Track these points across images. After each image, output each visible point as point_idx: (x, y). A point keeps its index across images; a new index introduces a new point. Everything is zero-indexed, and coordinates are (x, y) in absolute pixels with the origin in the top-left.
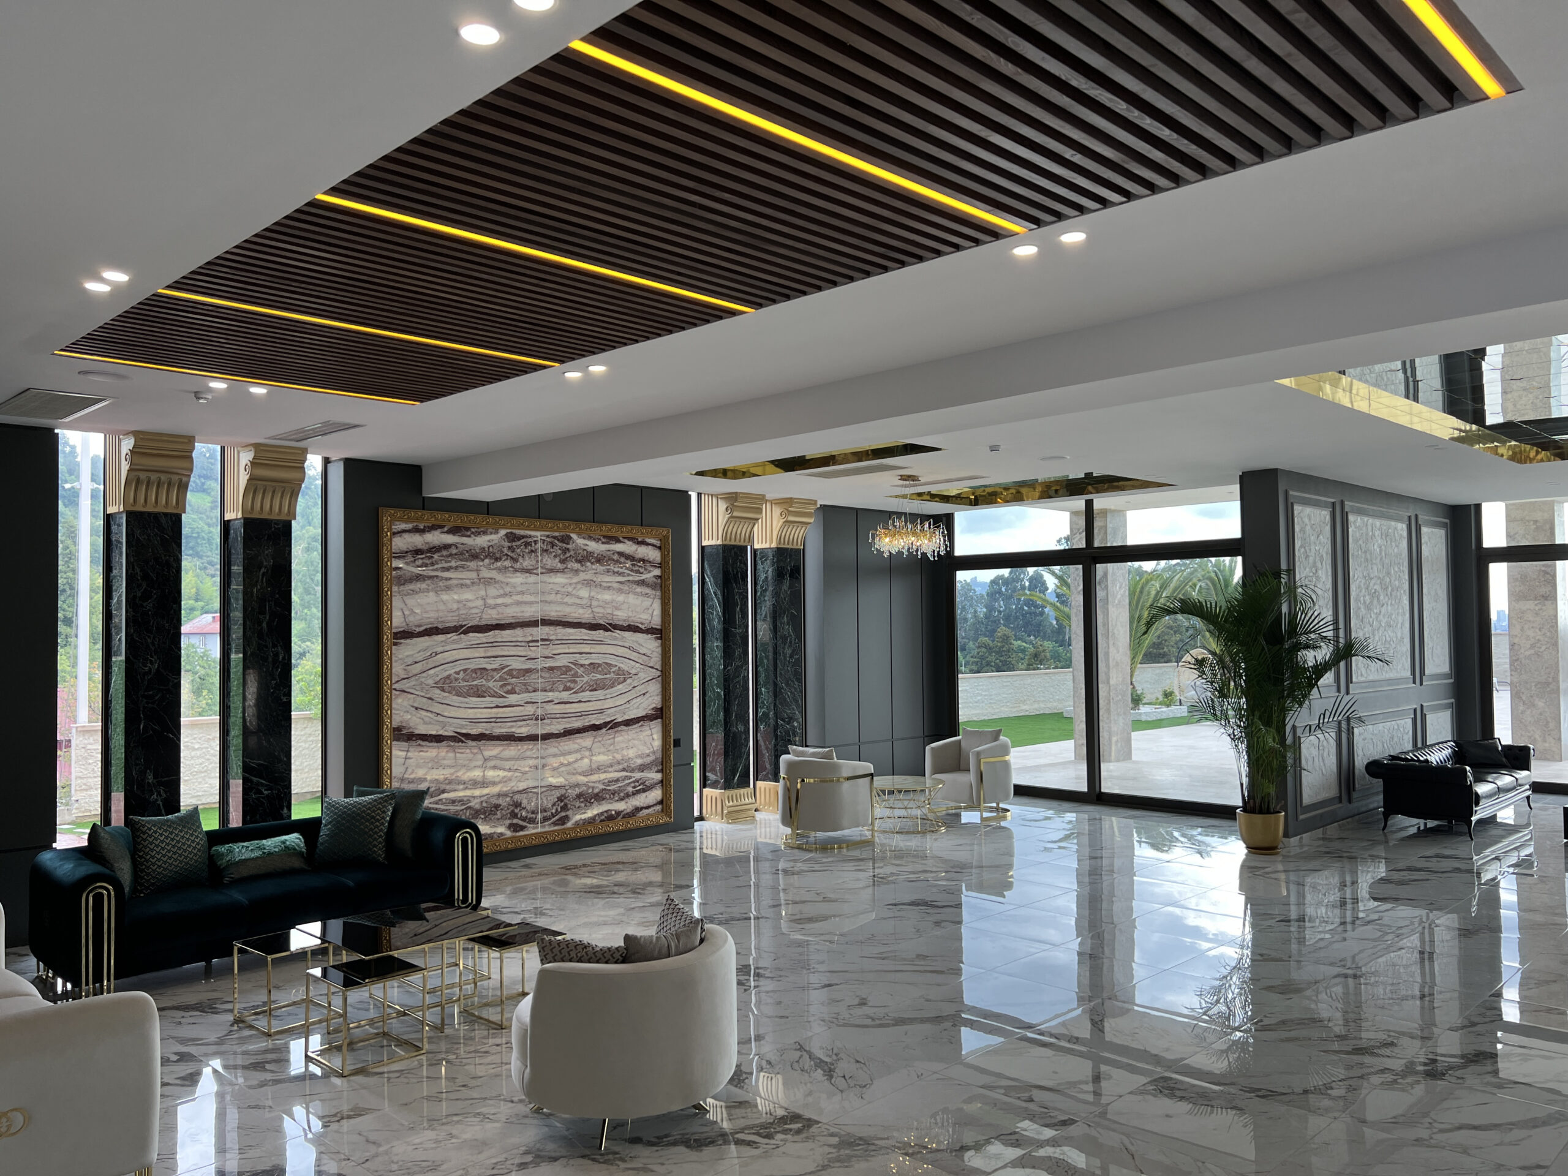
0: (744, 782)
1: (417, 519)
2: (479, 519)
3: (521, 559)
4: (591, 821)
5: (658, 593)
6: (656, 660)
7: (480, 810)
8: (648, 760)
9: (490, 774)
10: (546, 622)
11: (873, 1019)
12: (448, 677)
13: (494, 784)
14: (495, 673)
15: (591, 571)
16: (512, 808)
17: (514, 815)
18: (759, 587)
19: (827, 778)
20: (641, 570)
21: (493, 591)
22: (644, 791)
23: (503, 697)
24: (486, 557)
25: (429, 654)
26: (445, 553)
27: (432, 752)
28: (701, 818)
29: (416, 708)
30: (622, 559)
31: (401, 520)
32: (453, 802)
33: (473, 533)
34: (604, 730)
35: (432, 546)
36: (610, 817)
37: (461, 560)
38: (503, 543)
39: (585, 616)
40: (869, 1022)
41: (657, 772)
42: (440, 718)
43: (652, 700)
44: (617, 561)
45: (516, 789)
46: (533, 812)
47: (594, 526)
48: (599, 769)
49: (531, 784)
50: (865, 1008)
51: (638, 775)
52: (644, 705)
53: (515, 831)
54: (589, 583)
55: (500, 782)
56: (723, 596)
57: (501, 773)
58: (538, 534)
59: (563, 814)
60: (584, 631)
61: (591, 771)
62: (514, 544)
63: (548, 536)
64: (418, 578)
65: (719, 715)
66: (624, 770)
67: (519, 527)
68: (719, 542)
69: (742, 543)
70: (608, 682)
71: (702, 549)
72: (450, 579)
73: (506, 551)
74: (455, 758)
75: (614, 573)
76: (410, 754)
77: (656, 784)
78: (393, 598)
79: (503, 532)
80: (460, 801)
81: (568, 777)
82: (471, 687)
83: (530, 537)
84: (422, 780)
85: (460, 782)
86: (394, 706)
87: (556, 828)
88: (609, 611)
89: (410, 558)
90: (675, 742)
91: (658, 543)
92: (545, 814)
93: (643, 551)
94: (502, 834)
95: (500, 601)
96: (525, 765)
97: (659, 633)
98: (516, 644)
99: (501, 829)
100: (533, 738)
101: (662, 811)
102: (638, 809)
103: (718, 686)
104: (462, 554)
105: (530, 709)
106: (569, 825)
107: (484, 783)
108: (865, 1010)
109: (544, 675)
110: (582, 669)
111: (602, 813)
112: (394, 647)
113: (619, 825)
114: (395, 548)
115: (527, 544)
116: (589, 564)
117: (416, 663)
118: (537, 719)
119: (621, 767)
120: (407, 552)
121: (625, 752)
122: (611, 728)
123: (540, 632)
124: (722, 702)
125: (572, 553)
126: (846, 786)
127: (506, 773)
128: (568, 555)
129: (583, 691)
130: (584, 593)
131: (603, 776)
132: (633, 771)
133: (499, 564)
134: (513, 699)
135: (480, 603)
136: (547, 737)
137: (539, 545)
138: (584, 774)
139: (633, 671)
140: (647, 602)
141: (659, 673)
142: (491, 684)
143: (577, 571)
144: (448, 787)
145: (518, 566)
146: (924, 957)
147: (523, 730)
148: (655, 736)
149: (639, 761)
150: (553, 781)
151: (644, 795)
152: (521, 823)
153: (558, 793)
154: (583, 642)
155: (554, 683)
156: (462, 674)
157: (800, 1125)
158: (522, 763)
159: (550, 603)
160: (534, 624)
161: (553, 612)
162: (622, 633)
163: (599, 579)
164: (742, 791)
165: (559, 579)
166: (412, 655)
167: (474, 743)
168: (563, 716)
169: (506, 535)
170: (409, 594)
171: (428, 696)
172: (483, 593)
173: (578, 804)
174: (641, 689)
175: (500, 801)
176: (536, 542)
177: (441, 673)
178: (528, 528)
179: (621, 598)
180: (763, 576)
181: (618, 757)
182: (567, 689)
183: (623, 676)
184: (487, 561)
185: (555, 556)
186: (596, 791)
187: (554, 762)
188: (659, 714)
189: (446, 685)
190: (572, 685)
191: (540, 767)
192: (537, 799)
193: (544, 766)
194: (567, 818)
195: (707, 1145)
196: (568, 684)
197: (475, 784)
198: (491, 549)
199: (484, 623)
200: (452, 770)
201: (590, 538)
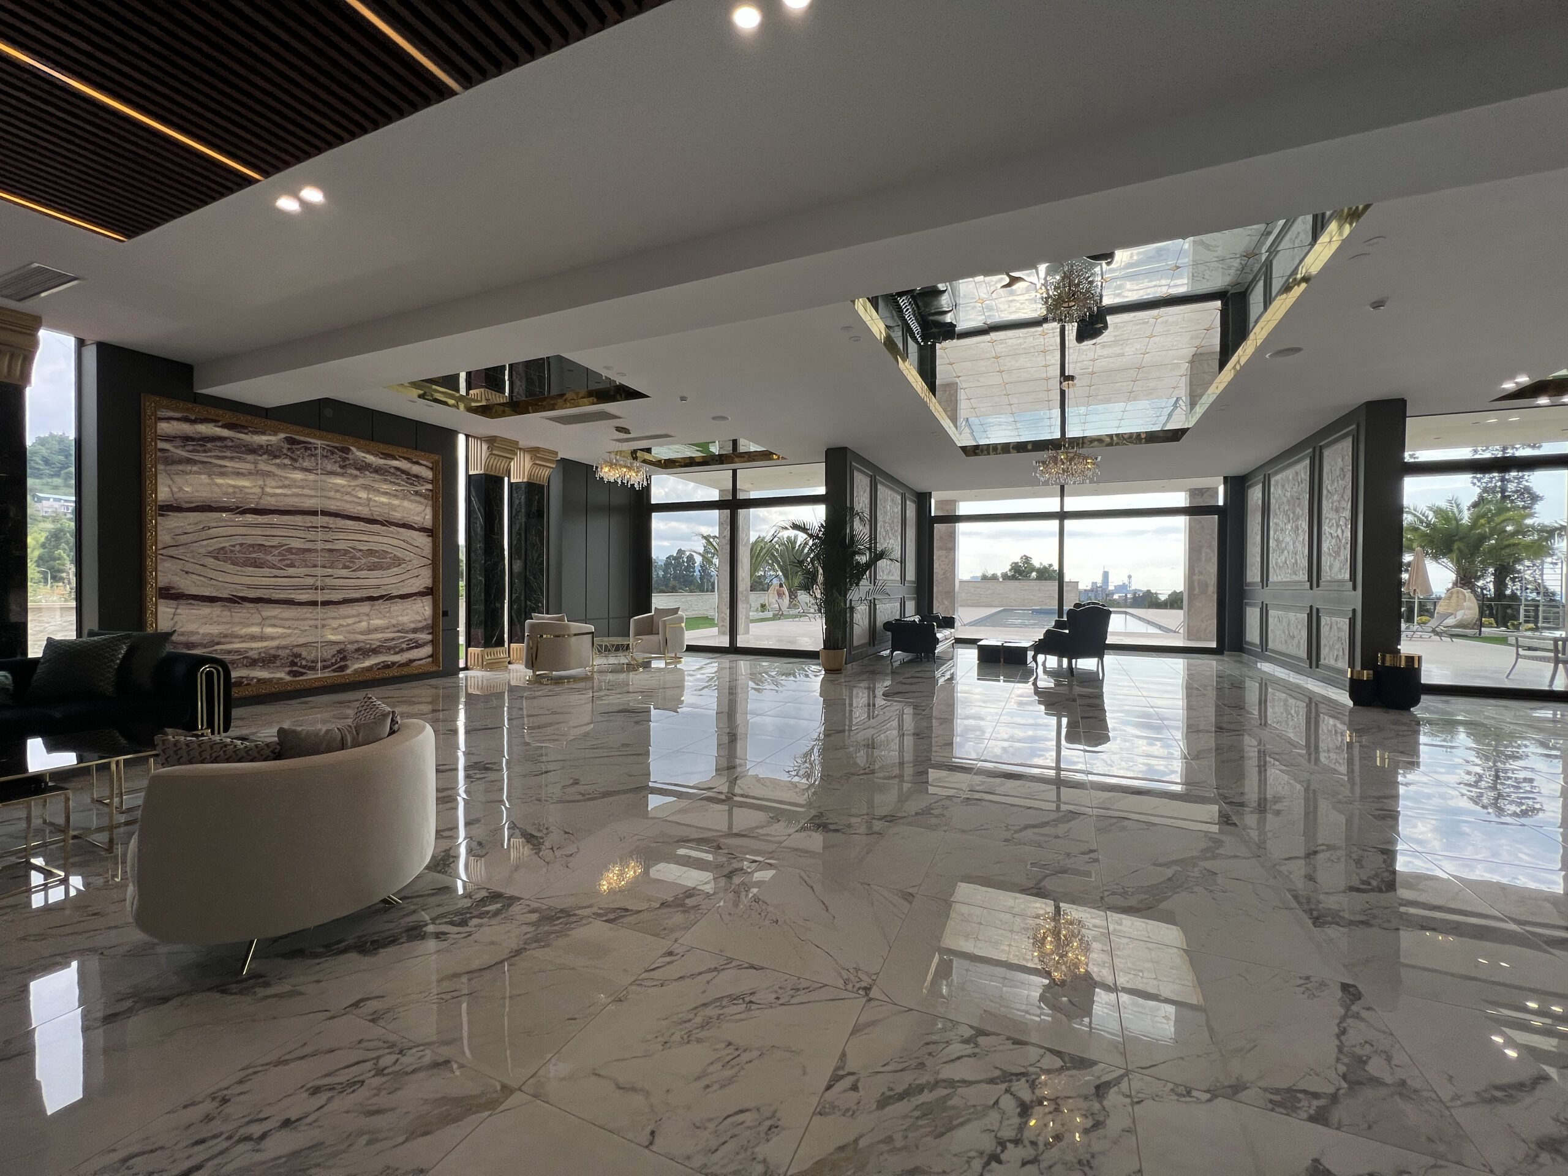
0: (501, 643)
1: (188, 410)
2: (257, 420)
3: (300, 460)
4: (369, 669)
5: (430, 503)
6: (428, 551)
7: (258, 660)
8: (420, 625)
9: (269, 630)
10: (325, 513)
11: (583, 795)
12: (223, 548)
13: (273, 638)
14: (273, 550)
15: (368, 479)
16: (291, 659)
17: (293, 664)
18: (514, 510)
19: (560, 635)
20: (415, 483)
21: (271, 482)
22: (416, 647)
23: (282, 569)
24: (264, 453)
25: (201, 527)
26: (219, 444)
27: (206, 610)
28: (466, 668)
29: (187, 573)
30: (398, 473)
31: (167, 408)
32: (229, 652)
33: (250, 431)
34: (381, 601)
35: (204, 435)
36: (387, 666)
37: (237, 452)
38: (282, 444)
39: (364, 512)
40: (580, 797)
41: (429, 634)
42: (215, 583)
43: (424, 580)
44: (393, 474)
45: (295, 643)
46: (313, 662)
47: (373, 444)
48: (376, 630)
49: (310, 639)
50: (576, 786)
51: (411, 636)
52: (417, 584)
53: (295, 676)
54: (365, 487)
55: (278, 637)
56: (485, 511)
57: (280, 630)
58: (319, 442)
59: (342, 663)
60: (362, 523)
61: (369, 631)
62: (294, 447)
63: (328, 445)
64: (189, 461)
65: (480, 595)
66: (398, 631)
67: (298, 433)
68: (482, 472)
69: (500, 475)
70: (385, 565)
71: (469, 478)
72: (225, 466)
73: (285, 451)
74: (231, 616)
75: (391, 482)
76: (178, 611)
77: (427, 643)
78: (159, 476)
79: (282, 436)
80: (236, 652)
81: (348, 635)
82: (248, 559)
83: (310, 443)
84: (193, 633)
85: (237, 636)
86: (159, 568)
87: (336, 674)
88: (387, 511)
89: (179, 443)
90: (444, 615)
91: (430, 465)
92: (325, 663)
93: (416, 469)
94: (281, 679)
95: (279, 491)
96: (305, 625)
97: (430, 532)
98: (295, 527)
99: (279, 675)
100: (314, 603)
101: (433, 661)
102: (412, 661)
103: (480, 575)
104: (238, 447)
105: (310, 581)
106: (349, 671)
107: (262, 638)
108: (579, 788)
109: (323, 555)
110: (360, 553)
111: (379, 664)
112: (159, 518)
113: (394, 672)
114: (159, 432)
115: (306, 449)
116: (367, 473)
117: (186, 533)
118: (316, 589)
119: (396, 629)
120: (174, 437)
121: (400, 618)
122: (387, 600)
123: (320, 520)
124: (483, 587)
125: (351, 462)
126: (574, 639)
127: (286, 631)
128: (347, 463)
129: (361, 570)
130: (363, 494)
131: (380, 636)
132: (407, 632)
133: (278, 461)
134: (291, 571)
135: (258, 490)
136: (325, 603)
137: (319, 451)
138: (362, 633)
139: (407, 559)
140: (421, 508)
141: (430, 562)
142: (269, 558)
143: (356, 476)
144: (223, 640)
145: (297, 465)
146: (627, 745)
147: (304, 597)
148: (427, 608)
149: (413, 626)
150: (333, 638)
151: (416, 650)
152: (301, 670)
153: (337, 648)
154: (362, 532)
155: (333, 562)
156: (238, 548)
157: (499, 906)
158: (301, 623)
159: (329, 498)
160: (314, 513)
161: (333, 506)
162: (398, 529)
163: (376, 485)
164: (498, 649)
165: (339, 481)
166: (182, 527)
167: (252, 605)
168: (342, 588)
169: (286, 438)
170: (177, 474)
171: (201, 563)
172: (261, 483)
173: (356, 656)
174: (416, 572)
175: (280, 652)
176: (316, 448)
177: (216, 544)
178: (308, 435)
179: (396, 502)
180: (517, 502)
181: (394, 622)
182: (345, 567)
183: (398, 561)
184: (265, 457)
185: (335, 462)
186: (374, 646)
187: (335, 624)
188: (429, 592)
189: (220, 554)
190: (351, 565)
191: (319, 626)
192: (317, 651)
193: (323, 626)
194: (346, 667)
195: (384, 946)
196: (347, 564)
197: (253, 638)
198: (269, 448)
199: (260, 507)
200: (227, 626)
201: (368, 452)
